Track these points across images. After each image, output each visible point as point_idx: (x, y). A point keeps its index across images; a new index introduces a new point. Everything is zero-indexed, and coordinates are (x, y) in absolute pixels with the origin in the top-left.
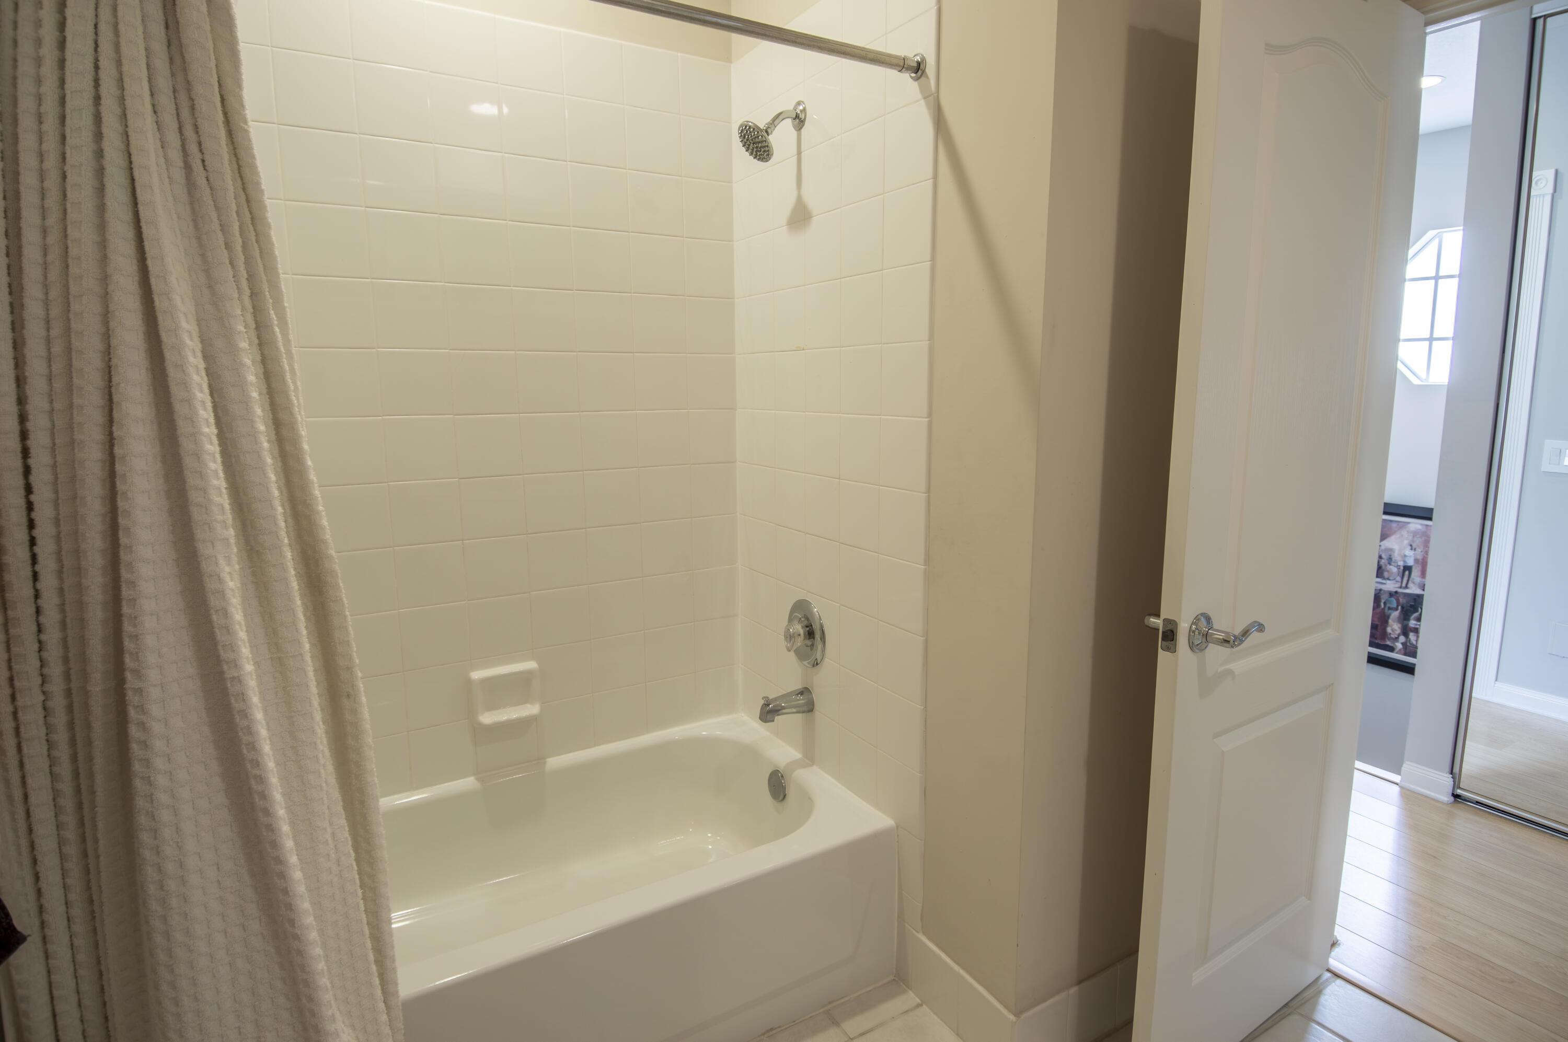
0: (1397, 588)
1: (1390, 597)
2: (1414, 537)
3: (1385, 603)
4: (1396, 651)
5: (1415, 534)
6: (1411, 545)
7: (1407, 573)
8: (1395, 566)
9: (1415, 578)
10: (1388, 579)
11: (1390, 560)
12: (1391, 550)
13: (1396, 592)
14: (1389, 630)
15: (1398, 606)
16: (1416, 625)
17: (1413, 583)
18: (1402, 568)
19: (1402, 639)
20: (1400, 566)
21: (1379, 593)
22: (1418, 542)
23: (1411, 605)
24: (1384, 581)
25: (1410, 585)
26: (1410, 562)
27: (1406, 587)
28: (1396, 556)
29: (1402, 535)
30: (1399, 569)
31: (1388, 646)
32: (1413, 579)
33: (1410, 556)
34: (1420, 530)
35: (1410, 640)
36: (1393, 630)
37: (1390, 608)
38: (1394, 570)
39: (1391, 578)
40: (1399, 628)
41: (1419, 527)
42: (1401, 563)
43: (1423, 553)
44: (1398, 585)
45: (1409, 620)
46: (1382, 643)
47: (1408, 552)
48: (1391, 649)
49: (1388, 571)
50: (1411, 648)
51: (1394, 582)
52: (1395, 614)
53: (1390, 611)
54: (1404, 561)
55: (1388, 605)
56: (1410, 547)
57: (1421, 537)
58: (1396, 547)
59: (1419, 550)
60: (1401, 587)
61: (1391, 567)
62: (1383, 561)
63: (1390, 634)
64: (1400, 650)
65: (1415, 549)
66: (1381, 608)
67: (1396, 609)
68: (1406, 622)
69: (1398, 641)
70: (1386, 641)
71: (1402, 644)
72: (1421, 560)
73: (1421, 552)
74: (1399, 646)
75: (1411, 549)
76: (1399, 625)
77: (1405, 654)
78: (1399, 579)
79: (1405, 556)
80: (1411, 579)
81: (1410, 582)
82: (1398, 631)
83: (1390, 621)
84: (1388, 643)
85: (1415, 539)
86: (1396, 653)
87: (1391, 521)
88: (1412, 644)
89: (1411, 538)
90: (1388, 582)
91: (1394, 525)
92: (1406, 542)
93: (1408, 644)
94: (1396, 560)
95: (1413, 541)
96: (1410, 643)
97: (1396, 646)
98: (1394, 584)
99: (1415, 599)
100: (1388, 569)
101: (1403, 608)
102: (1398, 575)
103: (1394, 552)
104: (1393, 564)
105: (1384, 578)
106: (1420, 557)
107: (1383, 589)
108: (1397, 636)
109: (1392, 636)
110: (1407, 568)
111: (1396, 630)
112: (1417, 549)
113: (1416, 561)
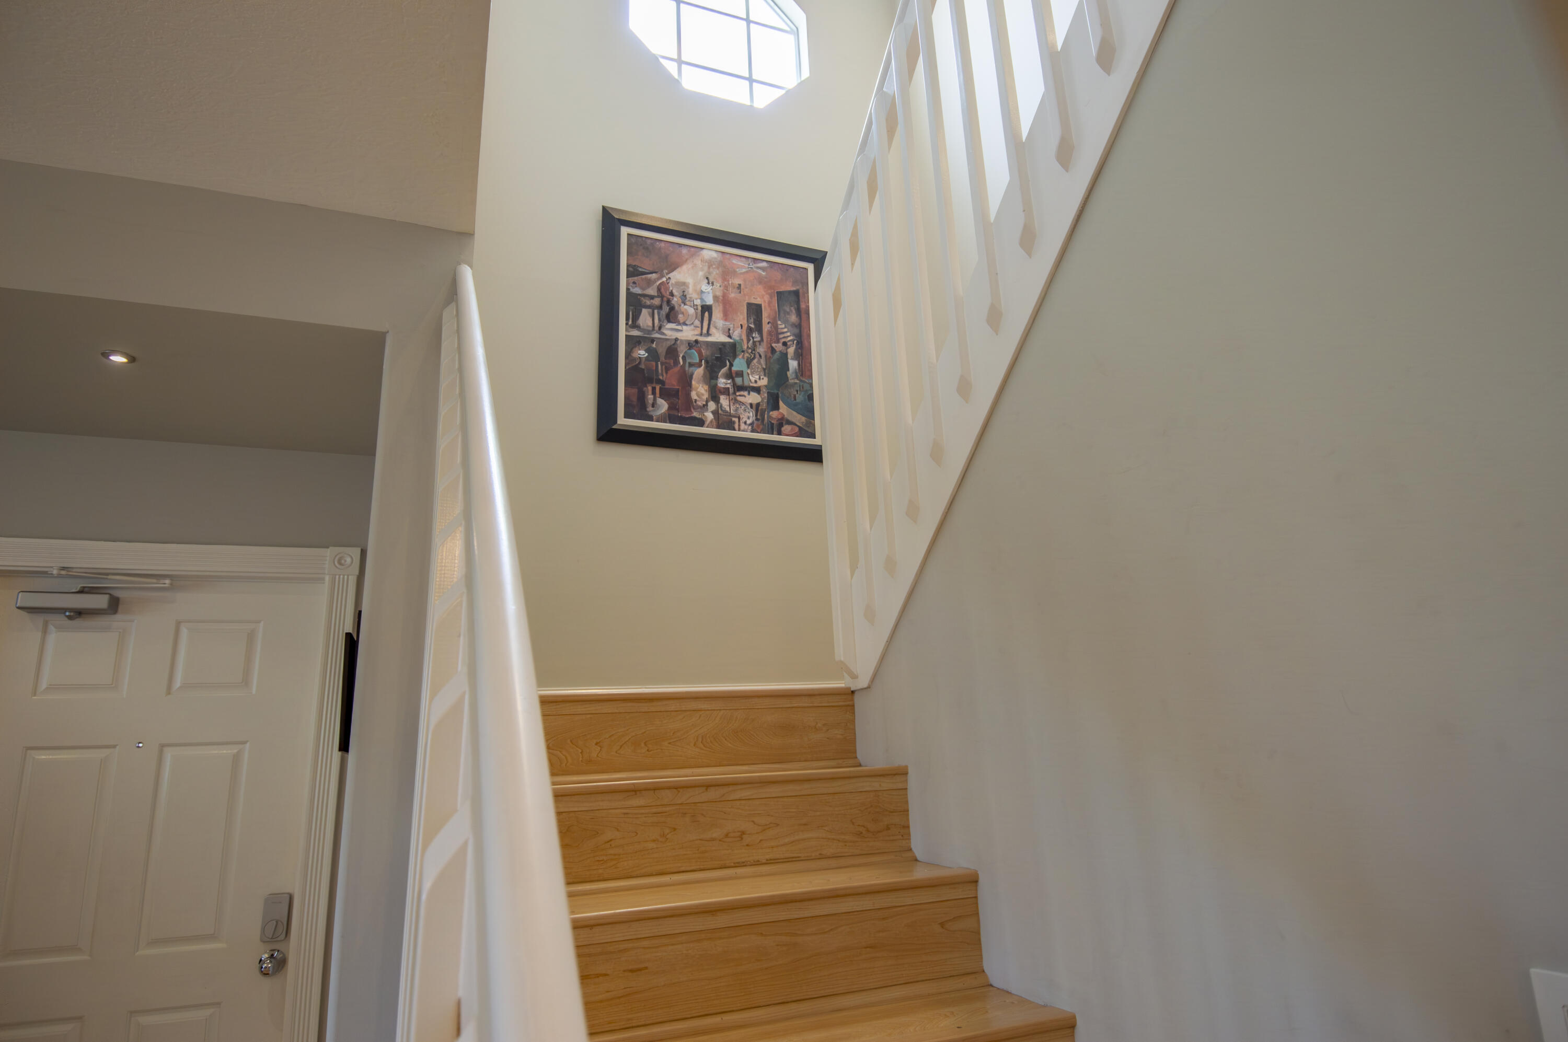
0: (697, 335)
1: (690, 349)
2: (709, 268)
3: (684, 358)
4: (707, 423)
5: (710, 263)
6: (707, 278)
7: (707, 314)
8: (691, 306)
9: (717, 321)
10: (685, 324)
11: (684, 297)
12: (684, 284)
13: (696, 341)
14: (694, 395)
15: (701, 361)
16: (726, 384)
17: (716, 328)
18: (700, 308)
19: (712, 406)
20: (697, 305)
21: (674, 344)
22: (715, 273)
23: (717, 357)
24: (679, 327)
25: (713, 330)
26: (709, 301)
27: (708, 334)
28: (691, 293)
29: (695, 265)
30: (697, 309)
31: (695, 418)
32: (715, 322)
33: (708, 293)
34: (715, 258)
35: (721, 406)
36: (698, 395)
37: (691, 365)
38: (691, 311)
39: (687, 323)
40: (706, 391)
41: (714, 255)
42: (698, 302)
43: (722, 288)
44: (698, 331)
45: (717, 378)
46: (687, 416)
47: (705, 287)
48: (700, 422)
49: (683, 313)
50: (725, 417)
51: (692, 327)
52: (699, 372)
53: (691, 369)
54: (702, 299)
55: (688, 361)
56: (706, 281)
57: (718, 268)
58: (690, 281)
59: (717, 285)
60: (701, 335)
61: (686, 307)
62: (675, 299)
63: (696, 401)
64: (711, 421)
65: (713, 284)
66: (679, 366)
67: (700, 366)
68: (713, 382)
69: (707, 410)
70: (693, 413)
71: (713, 412)
72: (721, 298)
73: (720, 286)
74: (709, 416)
75: (708, 283)
76: (706, 387)
77: (718, 427)
78: (697, 323)
79: (702, 292)
80: (712, 322)
81: (711, 326)
82: (706, 396)
83: (693, 382)
84: (695, 414)
85: (711, 270)
86: (707, 427)
87: (680, 245)
88: (725, 411)
89: (706, 268)
90: (685, 327)
91: (684, 251)
92: (701, 274)
93: (720, 411)
94: (691, 298)
95: (710, 273)
96: (722, 410)
97: (706, 417)
98: (694, 330)
99: (720, 349)
100: (683, 310)
101: (707, 362)
102: (696, 318)
103: (688, 287)
104: (687, 303)
105: (679, 324)
106: (719, 293)
107: (679, 338)
108: (705, 403)
109: (699, 403)
110: (706, 309)
111: (703, 395)
112: (715, 283)
113: (716, 298)
